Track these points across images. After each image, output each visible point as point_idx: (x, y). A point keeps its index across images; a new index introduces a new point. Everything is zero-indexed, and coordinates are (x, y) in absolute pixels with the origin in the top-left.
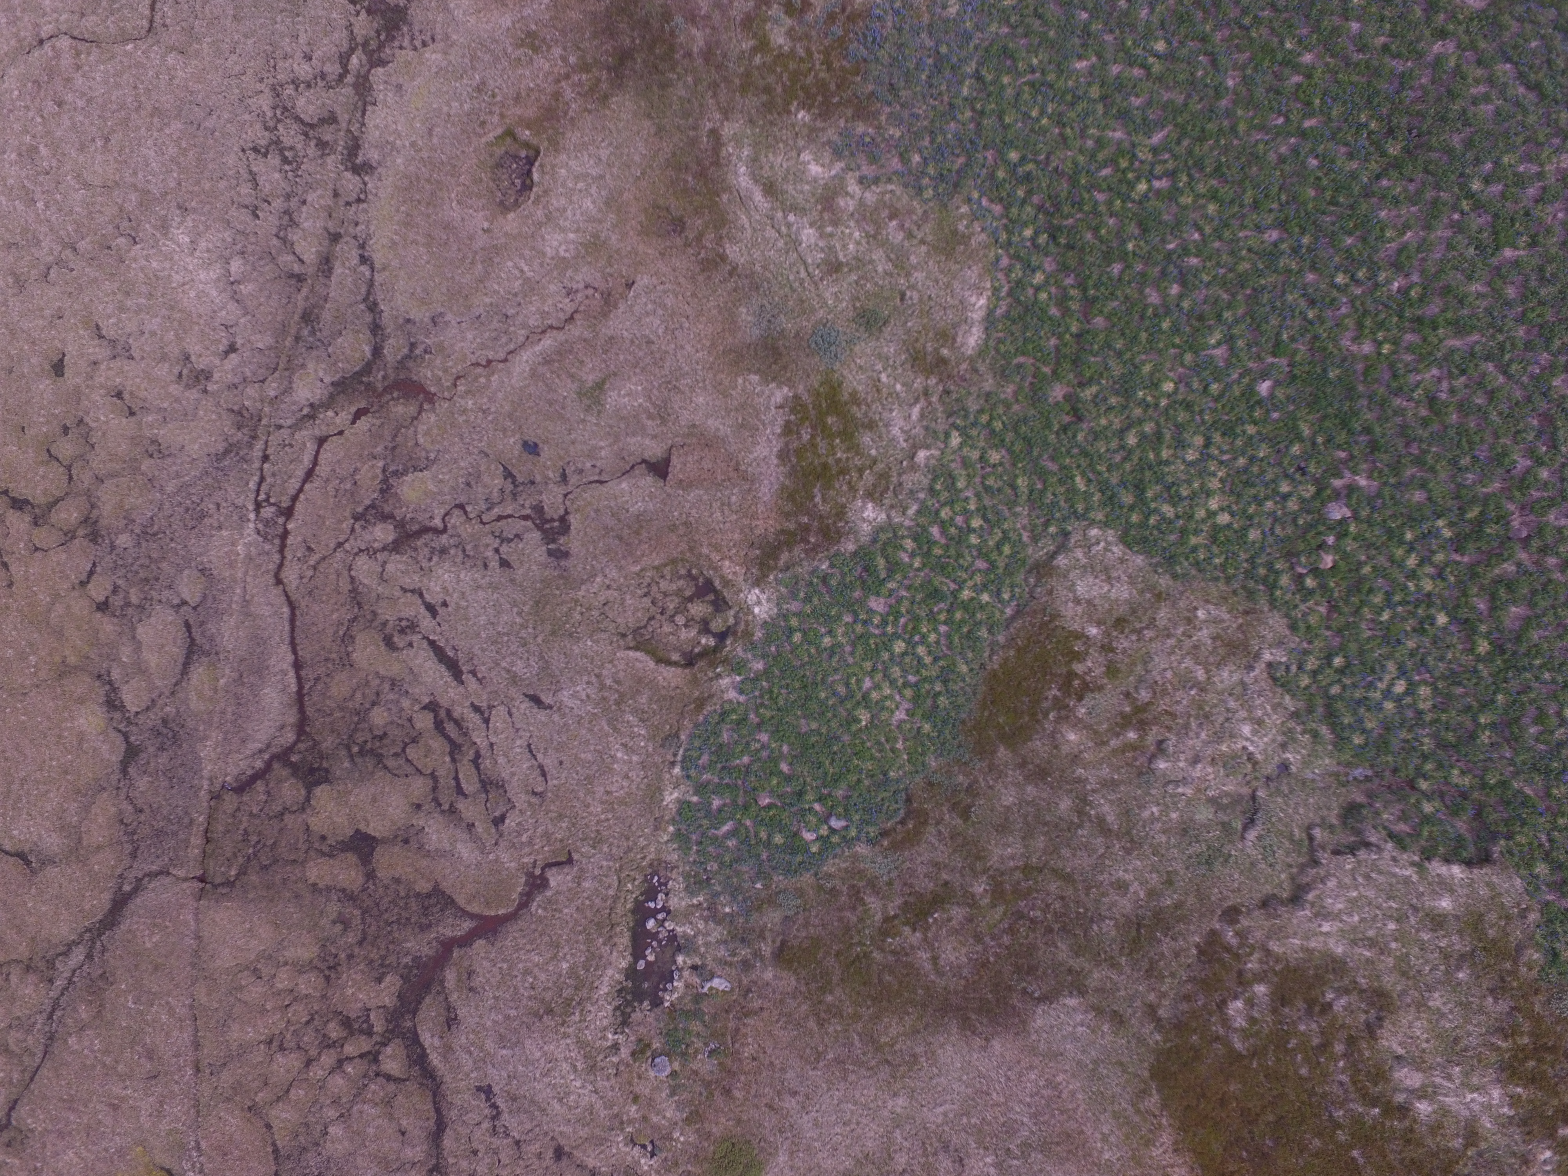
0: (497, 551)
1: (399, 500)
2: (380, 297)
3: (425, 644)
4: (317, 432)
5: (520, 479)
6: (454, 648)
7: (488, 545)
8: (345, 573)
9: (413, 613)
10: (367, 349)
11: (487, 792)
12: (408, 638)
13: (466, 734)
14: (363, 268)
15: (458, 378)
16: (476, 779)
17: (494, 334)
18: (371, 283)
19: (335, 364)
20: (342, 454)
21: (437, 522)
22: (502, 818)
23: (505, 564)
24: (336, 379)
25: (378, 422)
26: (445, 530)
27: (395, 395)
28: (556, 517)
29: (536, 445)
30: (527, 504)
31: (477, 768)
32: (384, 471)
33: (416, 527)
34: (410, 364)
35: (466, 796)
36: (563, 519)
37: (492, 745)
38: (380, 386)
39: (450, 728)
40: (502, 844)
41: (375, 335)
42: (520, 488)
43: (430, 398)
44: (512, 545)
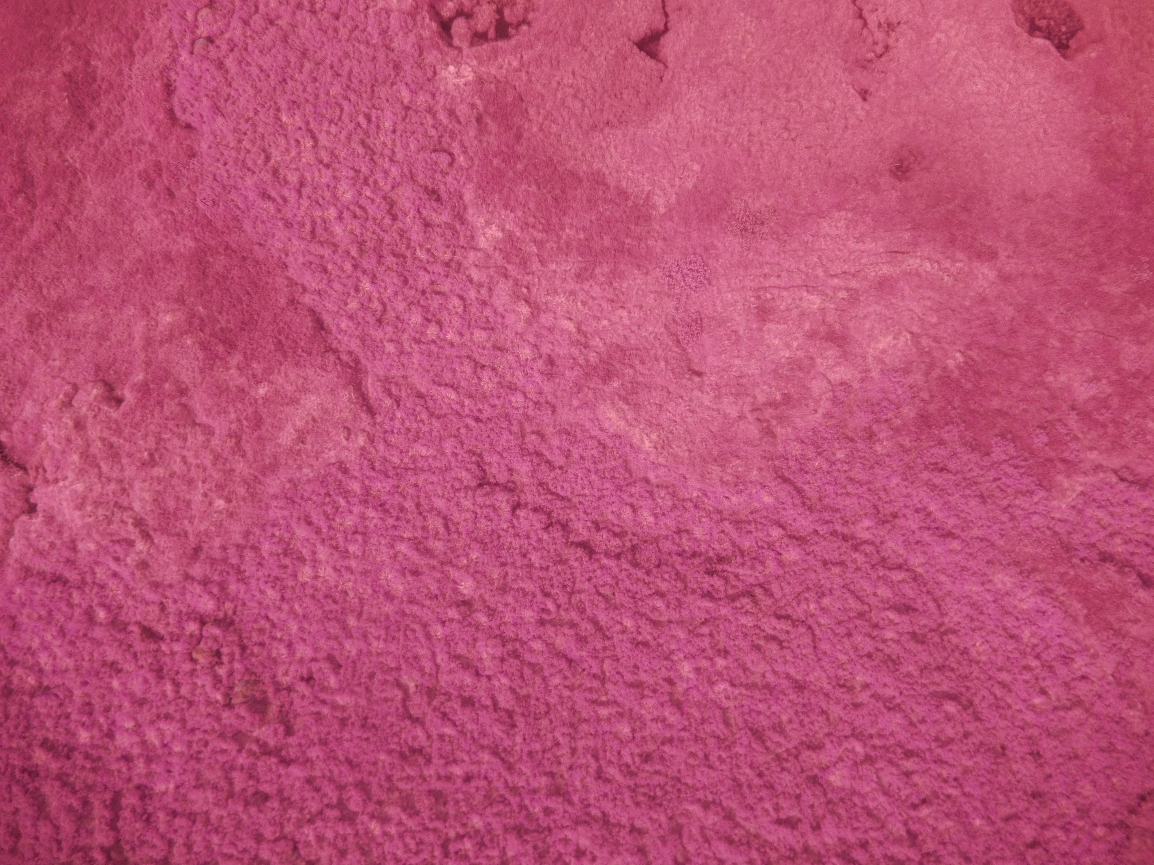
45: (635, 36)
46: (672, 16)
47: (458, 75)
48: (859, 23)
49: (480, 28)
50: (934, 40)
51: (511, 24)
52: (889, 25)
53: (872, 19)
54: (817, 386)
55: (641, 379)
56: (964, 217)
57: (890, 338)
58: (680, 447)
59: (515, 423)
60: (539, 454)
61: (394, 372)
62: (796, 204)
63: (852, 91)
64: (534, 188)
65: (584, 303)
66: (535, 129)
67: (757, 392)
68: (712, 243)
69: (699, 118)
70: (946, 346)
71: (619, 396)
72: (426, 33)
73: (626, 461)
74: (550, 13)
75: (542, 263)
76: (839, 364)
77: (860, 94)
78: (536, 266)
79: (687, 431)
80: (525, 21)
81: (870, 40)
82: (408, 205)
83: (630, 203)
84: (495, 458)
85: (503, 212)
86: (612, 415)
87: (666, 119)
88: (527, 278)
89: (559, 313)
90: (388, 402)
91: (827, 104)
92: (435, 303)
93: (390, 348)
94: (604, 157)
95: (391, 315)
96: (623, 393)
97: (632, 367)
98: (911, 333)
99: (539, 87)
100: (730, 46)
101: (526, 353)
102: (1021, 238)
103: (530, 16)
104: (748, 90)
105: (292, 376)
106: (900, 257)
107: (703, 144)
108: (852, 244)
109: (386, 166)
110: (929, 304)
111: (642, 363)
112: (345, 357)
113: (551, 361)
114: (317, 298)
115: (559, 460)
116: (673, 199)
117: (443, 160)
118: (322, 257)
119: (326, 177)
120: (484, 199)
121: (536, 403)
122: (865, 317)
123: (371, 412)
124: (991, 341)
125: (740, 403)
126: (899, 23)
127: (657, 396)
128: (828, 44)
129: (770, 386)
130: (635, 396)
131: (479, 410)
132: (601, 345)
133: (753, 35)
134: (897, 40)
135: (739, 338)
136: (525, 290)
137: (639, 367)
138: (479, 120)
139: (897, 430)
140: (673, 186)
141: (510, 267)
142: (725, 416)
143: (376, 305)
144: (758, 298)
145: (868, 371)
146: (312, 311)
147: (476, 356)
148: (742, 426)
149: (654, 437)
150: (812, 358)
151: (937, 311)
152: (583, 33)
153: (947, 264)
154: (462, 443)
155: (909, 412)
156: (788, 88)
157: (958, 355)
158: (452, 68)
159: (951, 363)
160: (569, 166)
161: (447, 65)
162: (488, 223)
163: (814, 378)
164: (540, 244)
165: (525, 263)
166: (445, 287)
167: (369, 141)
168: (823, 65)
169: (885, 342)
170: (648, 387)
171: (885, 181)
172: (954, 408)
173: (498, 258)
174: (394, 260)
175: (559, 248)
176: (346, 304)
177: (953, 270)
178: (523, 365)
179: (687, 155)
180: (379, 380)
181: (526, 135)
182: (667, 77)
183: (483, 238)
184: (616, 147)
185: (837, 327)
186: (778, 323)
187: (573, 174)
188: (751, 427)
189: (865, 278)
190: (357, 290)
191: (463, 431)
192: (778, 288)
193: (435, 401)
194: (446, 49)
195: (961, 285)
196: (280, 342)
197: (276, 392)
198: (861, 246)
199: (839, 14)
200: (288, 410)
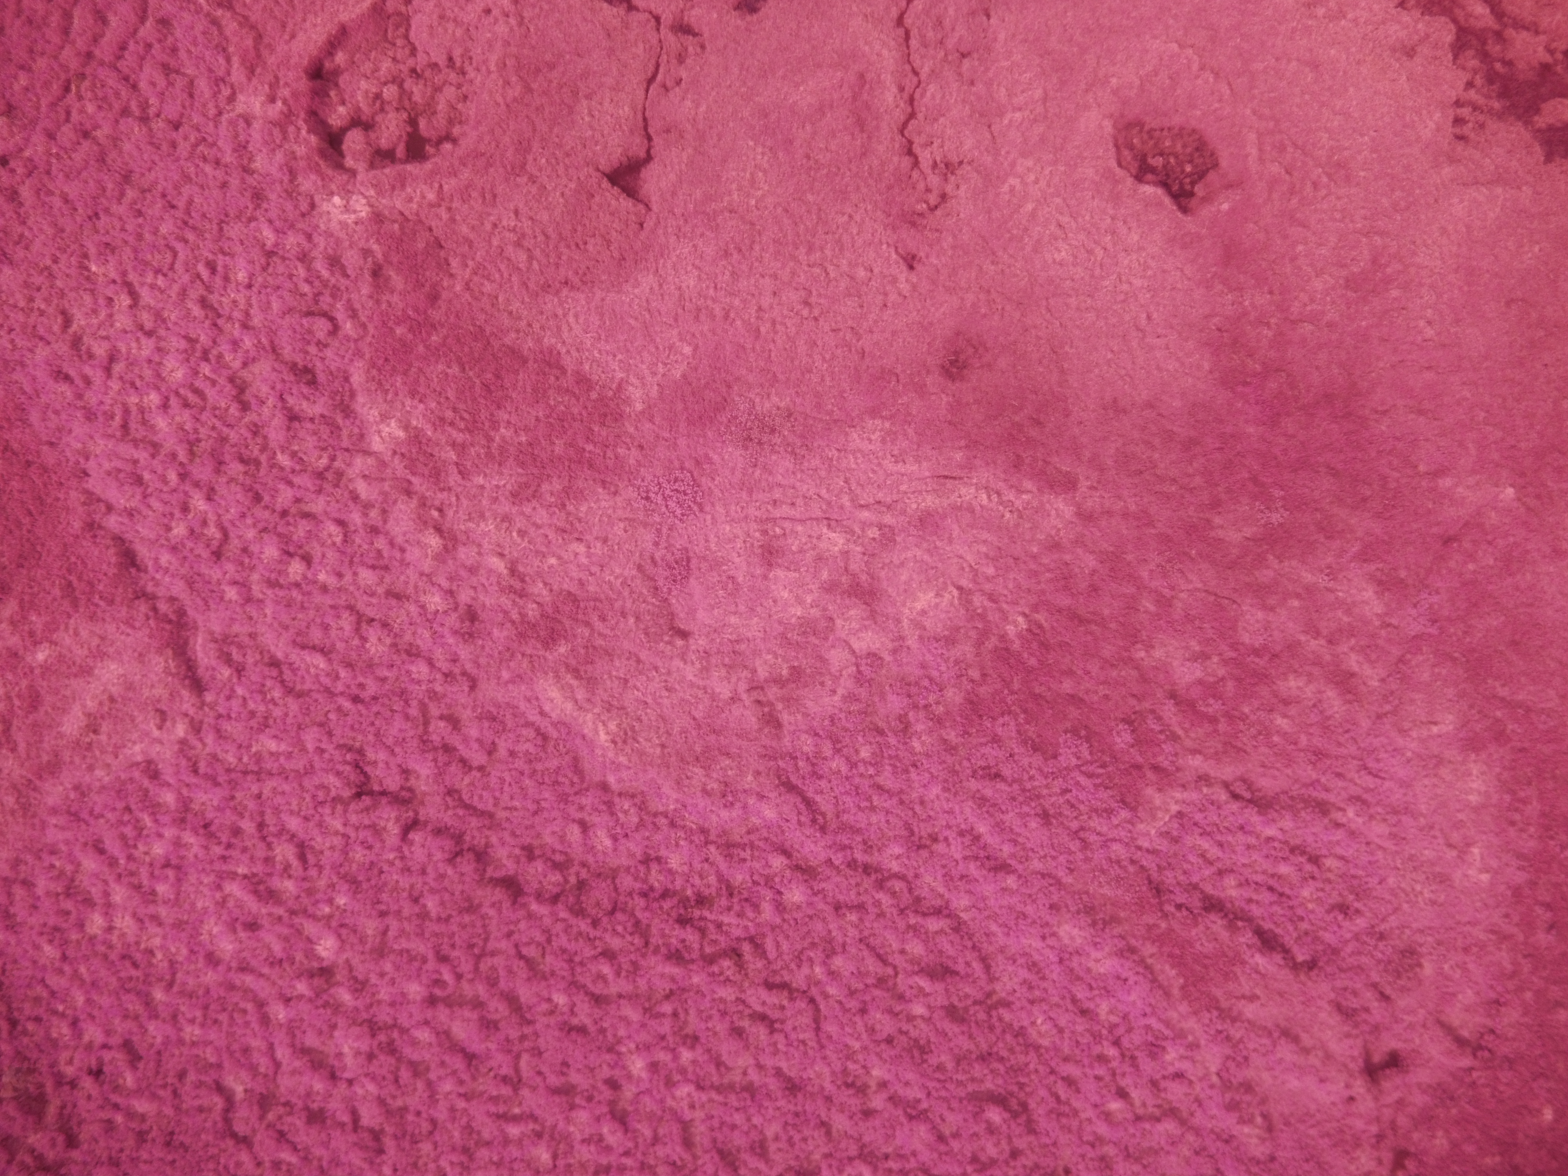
17: (947, 24)
45: (605, 165)
46: (657, 141)
47: (347, 209)
48: (906, 161)
49: (384, 143)
50: (1005, 188)
51: (429, 140)
52: (947, 164)
53: (925, 157)
54: (837, 657)
55: (599, 642)
56: (1034, 433)
57: (932, 594)
58: (649, 740)
59: (414, 703)
60: (447, 749)
61: (236, 628)
62: (818, 406)
63: (894, 256)
64: (455, 370)
65: (522, 533)
66: (458, 288)
67: (758, 663)
68: (706, 455)
69: (692, 283)
70: (1005, 606)
71: (567, 666)
72: (301, 150)
73: (576, 759)
74: (483, 128)
75: (463, 474)
76: (866, 627)
77: (905, 259)
78: (453, 478)
79: (662, 717)
80: (448, 137)
81: (921, 186)
82: (265, 389)
83: (594, 395)
84: (382, 756)
85: (408, 402)
86: (555, 693)
87: (647, 281)
88: (439, 495)
89: (486, 546)
90: (226, 672)
91: (861, 273)
92: (301, 529)
93: (232, 593)
94: (559, 328)
95: (235, 544)
96: (573, 662)
97: (587, 624)
98: (960, 588)
99: (465, 230)
100: (734, 186)
101: (435, 601)
102: (1110, 462)
103: (456, 131)
104: (757, 247)
105: (84, 634)
106: (949, 484)
107: (697, 318)
108: (889, 464)
109: (236, 333)
110: (984, 549)
111: (603, 619)
112: (163, 607)
113: (472, 615)
114: (126, 521)
115: (478, 758)
116: (654, 391)
117: (321, 327)
118: (135, 462)
119: (147, 347)
120: (380, 383)
121: (446, 675)
122: (902, 564)
123: (198, 686)
124: (1065, 601)
125: (734, 680)
126: (961, 163)
127: (620, 667)
128: (864, 190)
129: (776, 656)
130: (589, 668)
131: (361, 686)
132: (545, 592)
133: (765, 172)
134: (958, 187)
135: (737, 587)
136: (435, 514)
137: (598, 625)
138: (376, 272)
139: (939, 721)
140: (654, 374)
141: (414, 480)
142: (714, 697)
143: (212, 531)
144: (765, 532)
145: (902, 638)
146: (119, 540)
147: (360, 606)
148: (736, 711)
149: (612, 726)
150: (831, 619)
151: (995, 559)
152: (530, 158)
153: (1010, 496)
154: (330, 734)
155: (954, 696)
156: (811, 249)
157: (1020, 619)
158: (337, 200)
159: (1011, 630)
160: (507, 341)
161: (332, 194)
162: (384, 417)
163: (833, 646)
164: (461, 448)
165: (438, 474)
166: (318, 505)
167: (213, 298)
168: (858, 218)
169: (924, 599)
170: (609, 654)
171: (933, 381)
172: (1012, 693)
173: (398, 466)
174: (241, 468)
175: (489, 455)
176: (169, 529)
177: (1018, 504)
178: (429, 618)
179: (675, 332)
180: (216, 641)
181: (445, 295)
182: (649, 224)
183: (377, 438)
184: (576, 316)
185: (864, 577)
186: (788, 569)
187: (514, 352)
188: (747, 713)
189: (903, 512)
190: (185, 509)
191: (332, 716)
192: (792, 520)
193: (294, 671)
194: (330, 172)
195: (1028, 525)
196: (69, 584)
197: (61, 658)
198: (900, 467)
199: (881, 148)
200: (76, 684)
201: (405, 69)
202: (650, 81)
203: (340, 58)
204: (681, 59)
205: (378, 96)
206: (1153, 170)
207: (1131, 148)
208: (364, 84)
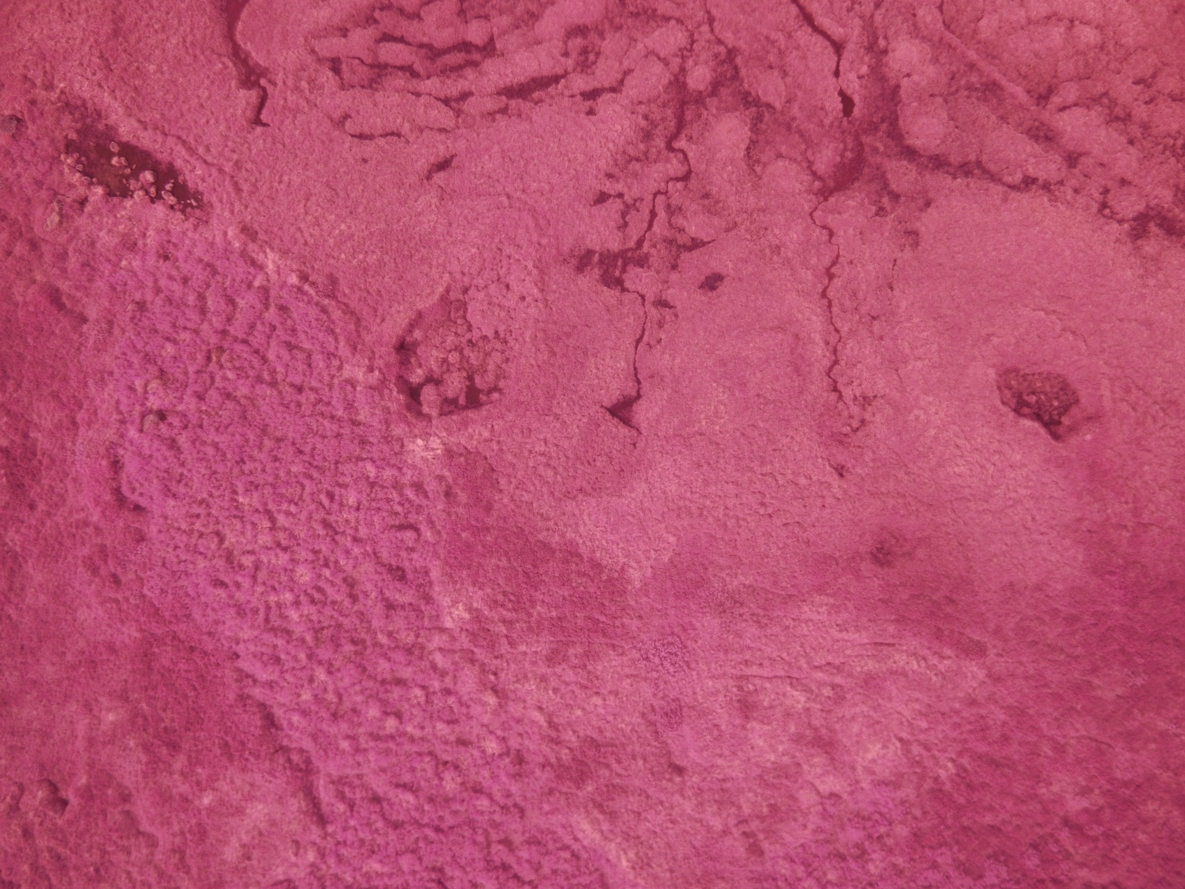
0: (620, 195)
1: (727, 110)
2: (973, 183)
3: (560, 71)
4: (850, 46)
5: (685, 256)
6: (541, 101)
7: (630, 188)
8: (677, 14)
9: (598, 72)
10: (917, 143)
11: (372, 66)
12: (574, 55)
13: (443, 72)
14: (1018, 177)
15: (831, 234)
16: (391, 61)
17: (861, 295)
18: (995, 178)
19: (920, 99)
20: (811, 65)
21: (681, 143)
22: (336, 70)
23: (602, 198)
24: (902, 93)
25: (827, 122)
26: (670, 148)
27: (849, 155)
28: (625, 276)
29: (713, 288)
30: (653, 251)
31: (402, 68)
32: (769, 106)
33: (689, 115)
34: (875, 186)
35: (378, 41)
36: (619, 283)
37: (418, 95)
38: (866, 139)
39: (457, 58)
40: (309, 59)
41: (930, 158)
42: (674, 249)
43: (825, 193)
44: (618, 216)
45: (607, 403)
46: (646, 385)
47: (427, 448)
48: (834, 396)
49: (450, 394)
50: (912, 417)
51: (481, 391)
52: (864, 398)
53: (848, 393)
54: (806, 798)
55: (617, 781)
56: (949, 610)
57: (879, 746)
58: (660, 866)
59: (480, 831)
60: (505, 867)
61: (348, 771)
62: (775, 583)
63: (828, 468)
64: (504, 562)
65: (556, 690)
66: (505, 500)
67: (742, 800)
68: (690, 623)
69: (674, 488)
70: (936, 753)
71: (593, 801)
72: (394, 407)
73: (602, 876)
74: (522, 384)
75: (512, 644)
76: (827, 772)
77: (835, 469)
78: (504, 648)
79: (668, 845)
80: (496, 389)
81: (845, 414)
82: (369, 587)
84: (457, 873)
85: (471, 589)
86: (585, 826)
87: (641, 487)
88: (495, 662)
89: (530, 702)
90: (341, 807)
91: (803, 481)
92: (396, 693)
93: (345, 745)
94: (577, 525)
95: (347, 705)
96: (598, 799)
97: (608, 766)
98: (901, 740)
99: (509, 457)
100: (702, 416)
101: (492, 746)
102: (1011, 634)
103: (501, 384)
104: (722, 461)
105: (238, 782)
106: (885, 650)
107: (679, 515)
108: (835, 633)
109: (349, 544)
110: (917, 706)
111: (619, 762)
112: (295, 758)
113: (520, 759)
114: (268, 692)
115: (527, 874)
116: (649, 573)
117: (409, 536)
118: (275, 646)
119: (283, 559)
120: (451, 577)
121: (502, 808)
122: (853, 718)
123: (322, 820)
124: (982, 748)
125: (724, 815)
126: (875, 397)
127: (634, 802)
128: (802, 418)
129: (756, 794)
130: (611, 803)
131: (441, 818)
132: (574, 739)
133: (725, 405)
134: (874, 414)
136: (492, 678)
137: (615, 766)
138: (448, 494)
139: (890, 851)
140: (648, 558)
141: (476, 650)
142: (709, 829)
143: (331, 697)
144: (740, 688)
145: (857, 782)
146: (262, 706)
147: (438, 752)
148: (728, 841)
149: (632, 855)
150: (798, 765)
151: (926, 715)
152: (555, 402)
153: (935, 661)
154: (420, 859)
155: (902, 831)
156: (763, 463)
157: (950, 765)
158: (420, 442)
159: (943, 773)
160: (540, 537)
161: (416, 436)
162: (455, 603)
163: (802, 788)
165: (493, 646)
166: (406, 673)
167: (332, 518)
168: (798, 439)
169: (874, 750)
170: (624, 791)
171: (866, 567)
172: (948, 828)
173: (464, 641)
174: (353, 648)
175: (530, 629)
176: (299, 695)
177: (941, 667)
178: (488, 761)
179: (662, 526)
180: (333, 782)
181: (496, 506)
182: (641, 445)
183: (448, 618)
184: (589, 515)
185: (824, 731)
186: (762, 722)
187: (545, 546)
188: (737, 844)
189: (850, 674)
190: (311, 680)
191: (421, 844)
192: (761, 677)
193: (391, 805)
194: (414, 421)
195: (950, 686)
196: (226, 744)
197: (221, 802)
198: (844, 635)
199: (813, 388)
200: (234, 821)
201: (464, 340)
202: (639, 341)
203: (417, 334)
204: (660, 325)
205: (445, 360)
206: (1028, 405)
207: (1010, 388)
208: (435, 353)
